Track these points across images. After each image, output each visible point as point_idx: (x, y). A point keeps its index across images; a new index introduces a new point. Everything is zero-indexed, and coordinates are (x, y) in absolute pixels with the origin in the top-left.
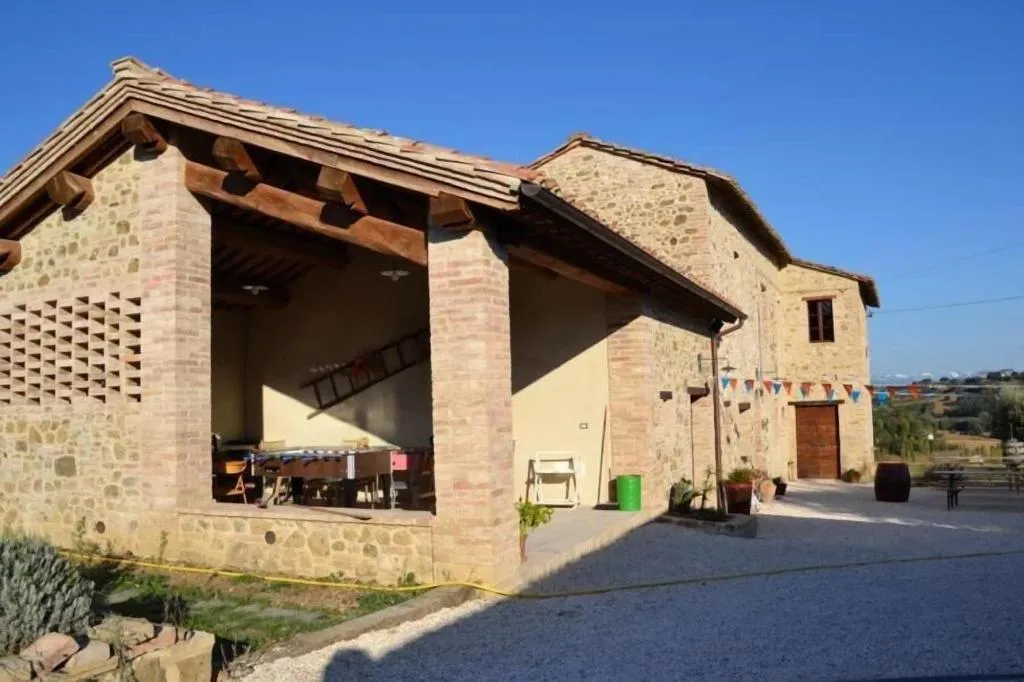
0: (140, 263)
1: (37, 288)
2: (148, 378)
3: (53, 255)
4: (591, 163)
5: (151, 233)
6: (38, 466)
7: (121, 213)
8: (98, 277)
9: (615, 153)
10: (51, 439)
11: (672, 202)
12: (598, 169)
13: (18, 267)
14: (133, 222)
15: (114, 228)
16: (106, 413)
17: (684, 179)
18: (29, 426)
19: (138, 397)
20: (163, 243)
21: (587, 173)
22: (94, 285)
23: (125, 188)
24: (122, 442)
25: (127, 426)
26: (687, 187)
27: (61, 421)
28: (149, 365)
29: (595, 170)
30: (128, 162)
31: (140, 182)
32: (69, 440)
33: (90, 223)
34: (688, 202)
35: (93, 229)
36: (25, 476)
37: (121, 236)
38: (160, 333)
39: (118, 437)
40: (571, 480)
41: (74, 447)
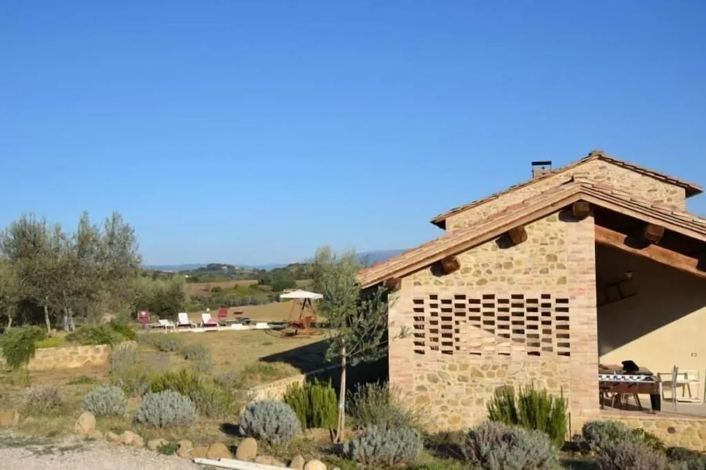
0: (567, 280)
1: (475, 286)
2: (575, 344)
3: (490, 268)
4: (605, 172)
5: (575, 264)
6: (478, 391)
7: (549, 250)
8: (532, 284)
9: (624, 166)
10: (491, 375)
11: (662, 201)
12: (610, 175)
13: (458, 272)
14: (560, 256)
15: (544, 258)
16: (541, 362)
17: (671, 188)
18: (470, 367)
19: (567, 354)
20: (586, 270)
21: (602, 178)
22: (528, 288)
23: (553, 235)
24: (554, 378)
25: (558, 369)
26: (673, 193)
27: (500, 365)
28: (576, 336)
29: (608, 176)
30: (555, 220)
31: (564, 234)
32: (507, 376)
33: (523, 252)
34: (673, 203)
35: (526, 256)
36: (469, 396)
37: (550, 263)
38: (585, 320)
39: (552, 375)
40: (686, 386)
41: (513, 380)
